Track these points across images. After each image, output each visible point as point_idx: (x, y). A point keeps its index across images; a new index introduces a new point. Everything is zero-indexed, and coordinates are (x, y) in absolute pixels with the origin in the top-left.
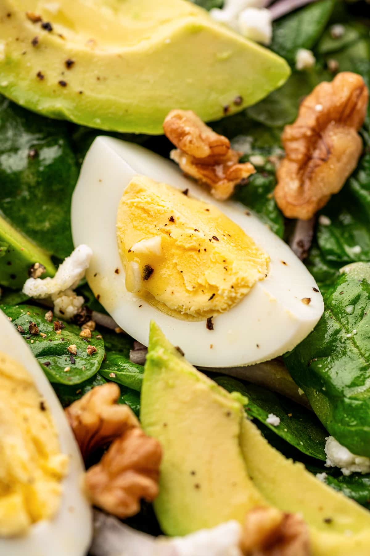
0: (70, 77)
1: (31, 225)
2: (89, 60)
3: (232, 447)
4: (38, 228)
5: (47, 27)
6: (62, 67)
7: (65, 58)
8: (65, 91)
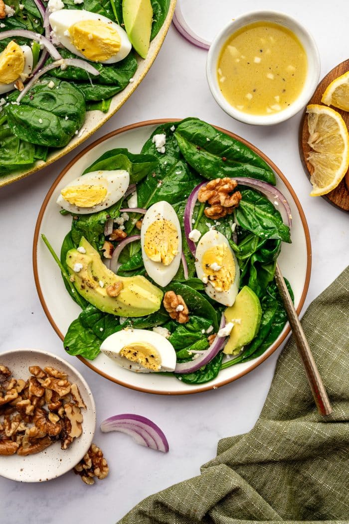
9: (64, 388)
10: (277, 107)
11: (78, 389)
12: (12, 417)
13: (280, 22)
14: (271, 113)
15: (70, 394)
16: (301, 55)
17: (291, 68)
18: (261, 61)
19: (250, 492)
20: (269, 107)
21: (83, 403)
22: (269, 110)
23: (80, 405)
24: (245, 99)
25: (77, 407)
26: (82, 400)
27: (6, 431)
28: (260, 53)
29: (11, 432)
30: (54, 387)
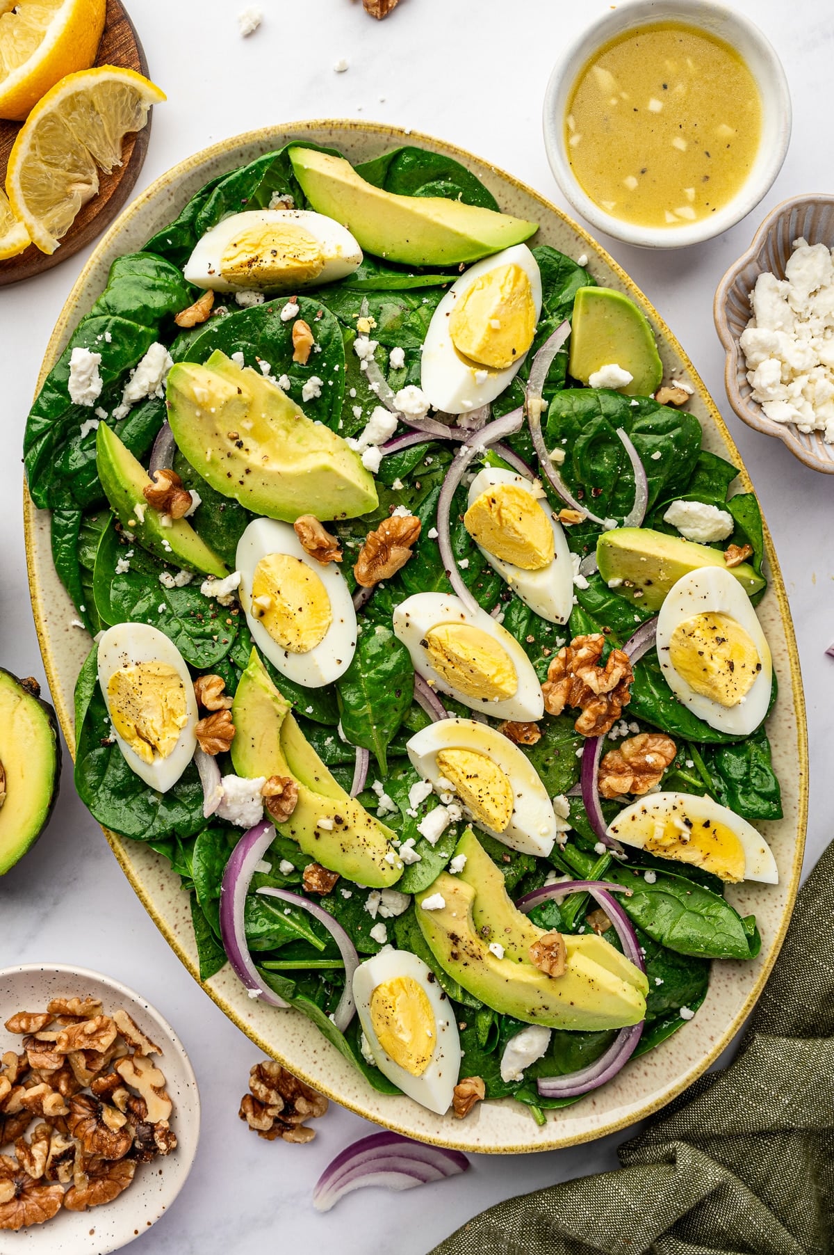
0: (247, 479)
1: (216, 545)
2: (261, 472)
3: (276, 733)
4: (219, 548)
5: (240, 445)
6: (243, 472)
7: (246, 467)
8: (242, 487)
9: (102, 1033)
10: (687, 212)
11: (130, 1017)
12: (28, 1137)
13: (712, 26)
14: (674, 224)
15: (122, 1036)
16: (750, 103)
17: (725, 131)
18: (663, 110)
19: (743, 1197)
20: (671, 211)
21: (151, 1043)
22: (669, 218)
23: (147, 1050)
24: (620, 187)
25: (142, 1057)
26: (147, 1039)
27: (28, 1169)
28: (663, 92)
29: (39, 1166)
30: (81, 1043)
